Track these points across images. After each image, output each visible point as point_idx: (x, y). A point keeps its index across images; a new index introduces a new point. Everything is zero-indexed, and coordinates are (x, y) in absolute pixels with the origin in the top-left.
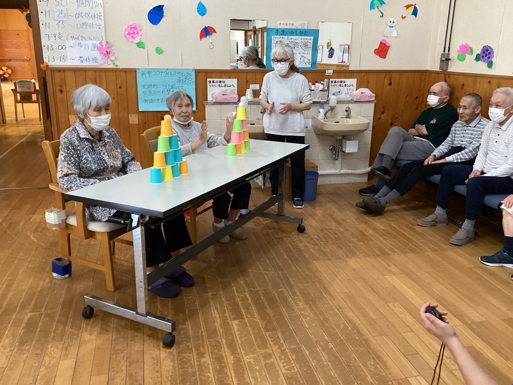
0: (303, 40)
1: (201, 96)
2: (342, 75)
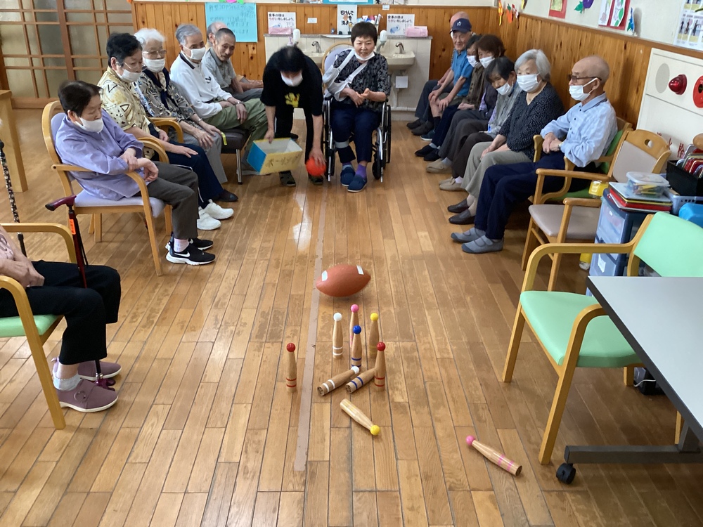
1: (262, 29)
2: (400, 10)
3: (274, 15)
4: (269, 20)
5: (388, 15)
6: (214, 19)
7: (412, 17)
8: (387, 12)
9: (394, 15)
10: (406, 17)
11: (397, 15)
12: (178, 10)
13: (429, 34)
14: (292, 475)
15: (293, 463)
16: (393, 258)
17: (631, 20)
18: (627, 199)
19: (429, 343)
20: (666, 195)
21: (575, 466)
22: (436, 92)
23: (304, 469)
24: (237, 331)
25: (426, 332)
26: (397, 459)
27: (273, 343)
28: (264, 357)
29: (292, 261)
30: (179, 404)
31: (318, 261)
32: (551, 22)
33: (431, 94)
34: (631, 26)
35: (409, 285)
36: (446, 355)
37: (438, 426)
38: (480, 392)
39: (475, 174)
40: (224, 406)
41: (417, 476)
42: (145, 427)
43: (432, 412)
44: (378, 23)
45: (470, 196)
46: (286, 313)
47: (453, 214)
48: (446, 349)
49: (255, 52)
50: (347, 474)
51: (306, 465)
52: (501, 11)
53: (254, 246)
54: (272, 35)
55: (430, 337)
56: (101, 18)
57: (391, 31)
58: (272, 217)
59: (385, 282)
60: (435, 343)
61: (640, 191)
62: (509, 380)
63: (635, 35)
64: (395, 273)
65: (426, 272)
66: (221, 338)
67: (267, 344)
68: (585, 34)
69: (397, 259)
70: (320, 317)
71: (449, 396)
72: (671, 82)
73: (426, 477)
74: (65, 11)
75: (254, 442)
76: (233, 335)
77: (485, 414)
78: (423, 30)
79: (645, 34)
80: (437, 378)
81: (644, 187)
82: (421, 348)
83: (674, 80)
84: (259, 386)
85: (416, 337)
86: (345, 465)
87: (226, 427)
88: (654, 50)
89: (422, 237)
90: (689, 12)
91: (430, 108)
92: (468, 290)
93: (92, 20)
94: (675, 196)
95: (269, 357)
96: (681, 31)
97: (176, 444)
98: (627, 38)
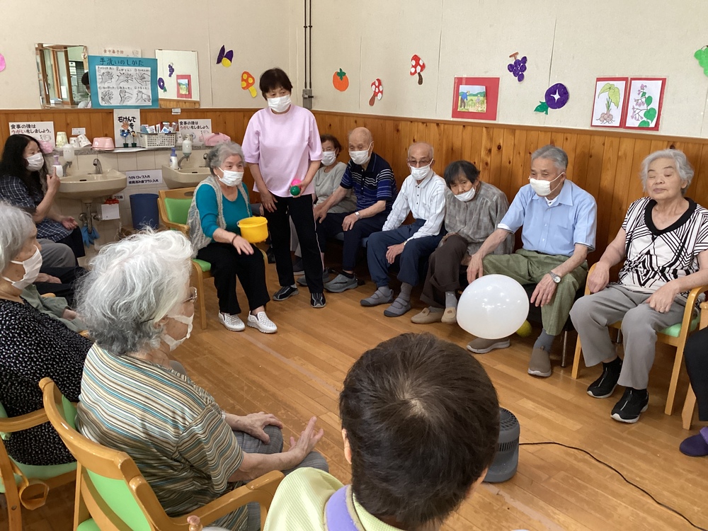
0: (138, 72)
2: (194, 114)
3: (18, 127)
5: (180, 121)
7: (208, 122)
8: (176, 118)
9: (187, 121)
10: (202, 122)
11: (190, 121)
98: (674, 140)
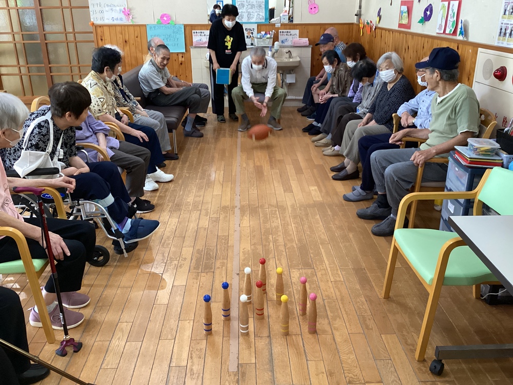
0: (257, 3)
1: (188, 43)
2: (288, 27)
3: (196, 33)
4: (193, 36)
5: (280, 31)
6: (153, 37)
7: (297, 32)
8: (278, 28)
9: (284, 31)
10: (293, 32)
11: (286, 31)
12: (127, 30)
13: (310, 44)
14: (228, 375)
15: (228, 366)
16: (293, 206)
17: (461, 29)
18: (470, 158)
19: (324, 269)
20: (497, 154)
21: (443, 361)
22: (317, 85)
23: (236, 370)
24: (179, 265)
25: (322, 261)
26: (307, 360)
27: (207, 273)
28: (201, 284)
29: (218, 210)
30: (138, 322)
31: (237, 211)
32: (400, 32)
33: (313, 87)
34: (461, 33)
35: (306, 226)
36: (338, 279)
37: (337, 334)
38: (366, 306)
39: (350, 144)
40: (173, 323)
41: (323, 373)
42: (113, 341)
43: (331, 323)
44: (272, 37)
45: (346, 159)
46: (215, 249)
47: (335, 173)
48: (337, 274)
49: (183, 59)
50: (270, 373)
51: (238, 367)
52: (361, 26)
53: (188, 200)
54: (196, 47)
55: (324, 265)
56: (71, 37)
57: (282, 42)
58: (201, 179)
59: (288, 225)
60: (329, 269)
61: (479, 152)
62: (387, 297)
63: (465, 39)
64: (295, 217)
65: (318, 217)
66: (167, 271)
67: (202, 274)
68: (427, 39)
69: (296, 207)
70: (241, 252)
71: (343, 310)
72: (495, 72)
73: (331, 374)
74: (44, 33)
75: (197, 350)
76: (177, 267)
77: (371, 323)
78: (305, 41)
79: (473, 38)
80: (333, 297)
81: (482, 149)
82: (319, 274)
83: (497, 70)
84: (198, 306)
85: (314, 265)
86: (268, 366)
87: (175, 339)
88: (480, 49)
89: (313, 190)
90: (506, 21)
91: (312, 97)
92: (351, 229)
93: (64, 39)
94: (505, 155)
95: (204, 283)
96: (500, 35)
97: (138, 352)
98: (459, 42)
